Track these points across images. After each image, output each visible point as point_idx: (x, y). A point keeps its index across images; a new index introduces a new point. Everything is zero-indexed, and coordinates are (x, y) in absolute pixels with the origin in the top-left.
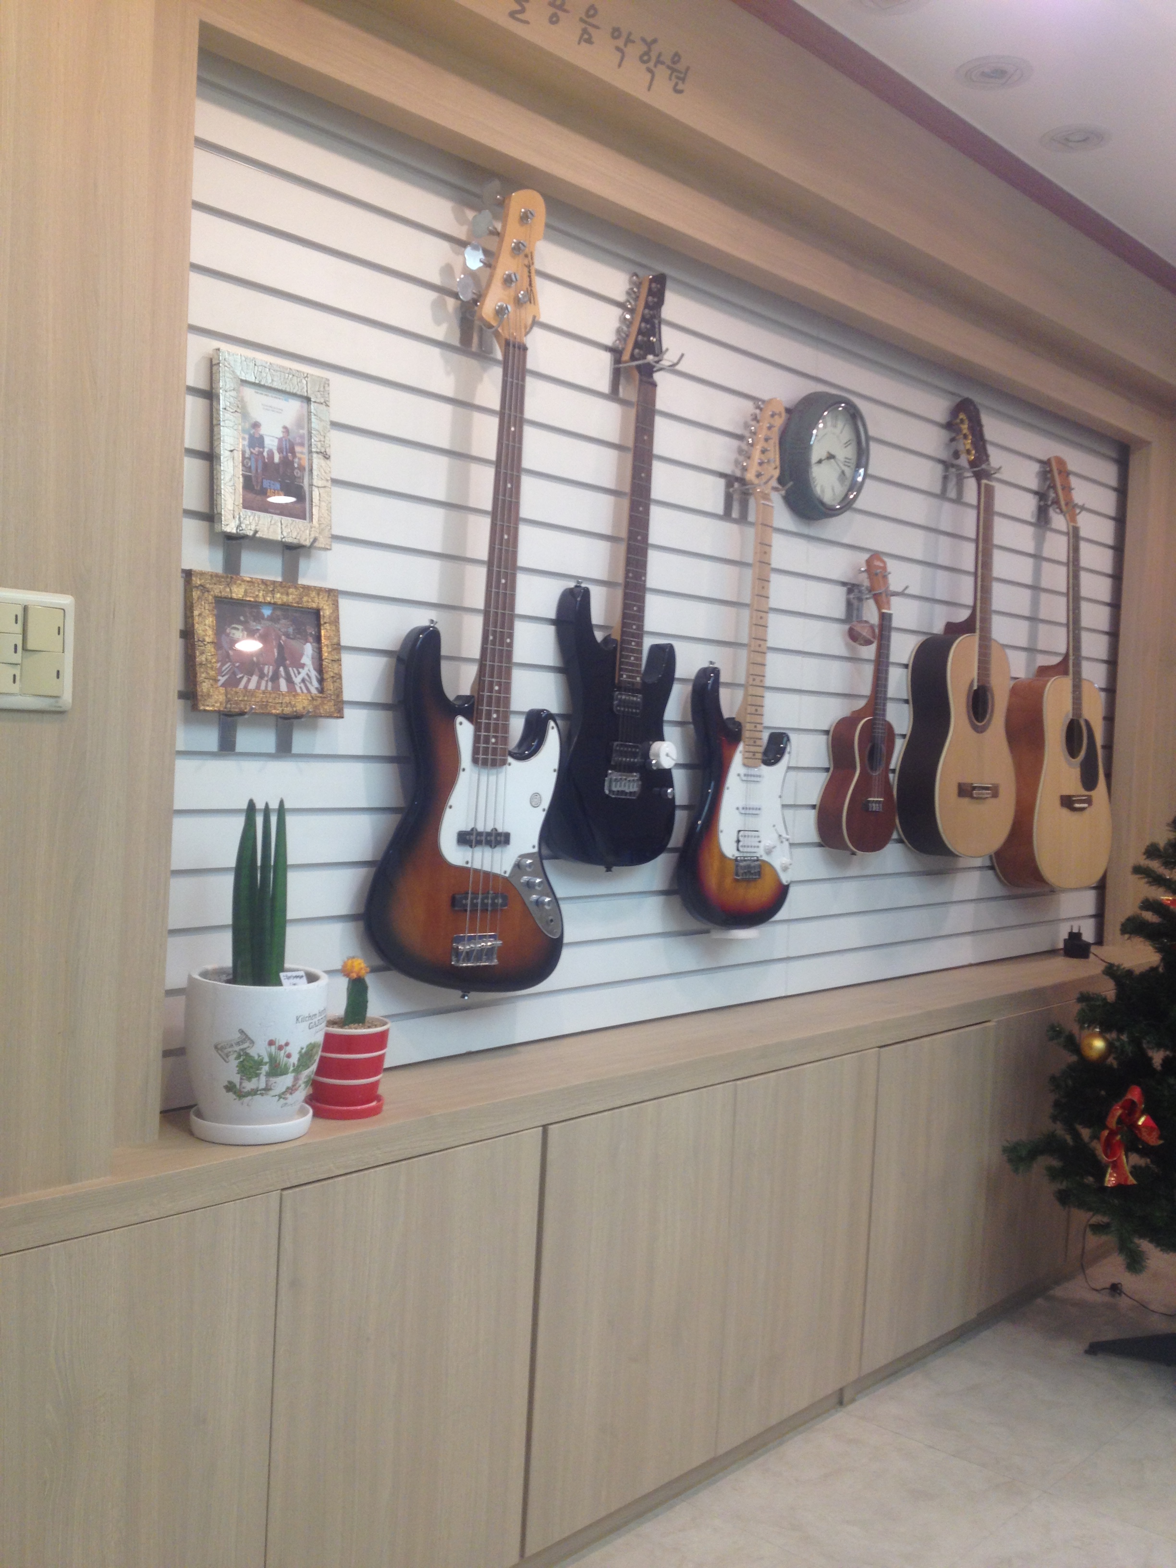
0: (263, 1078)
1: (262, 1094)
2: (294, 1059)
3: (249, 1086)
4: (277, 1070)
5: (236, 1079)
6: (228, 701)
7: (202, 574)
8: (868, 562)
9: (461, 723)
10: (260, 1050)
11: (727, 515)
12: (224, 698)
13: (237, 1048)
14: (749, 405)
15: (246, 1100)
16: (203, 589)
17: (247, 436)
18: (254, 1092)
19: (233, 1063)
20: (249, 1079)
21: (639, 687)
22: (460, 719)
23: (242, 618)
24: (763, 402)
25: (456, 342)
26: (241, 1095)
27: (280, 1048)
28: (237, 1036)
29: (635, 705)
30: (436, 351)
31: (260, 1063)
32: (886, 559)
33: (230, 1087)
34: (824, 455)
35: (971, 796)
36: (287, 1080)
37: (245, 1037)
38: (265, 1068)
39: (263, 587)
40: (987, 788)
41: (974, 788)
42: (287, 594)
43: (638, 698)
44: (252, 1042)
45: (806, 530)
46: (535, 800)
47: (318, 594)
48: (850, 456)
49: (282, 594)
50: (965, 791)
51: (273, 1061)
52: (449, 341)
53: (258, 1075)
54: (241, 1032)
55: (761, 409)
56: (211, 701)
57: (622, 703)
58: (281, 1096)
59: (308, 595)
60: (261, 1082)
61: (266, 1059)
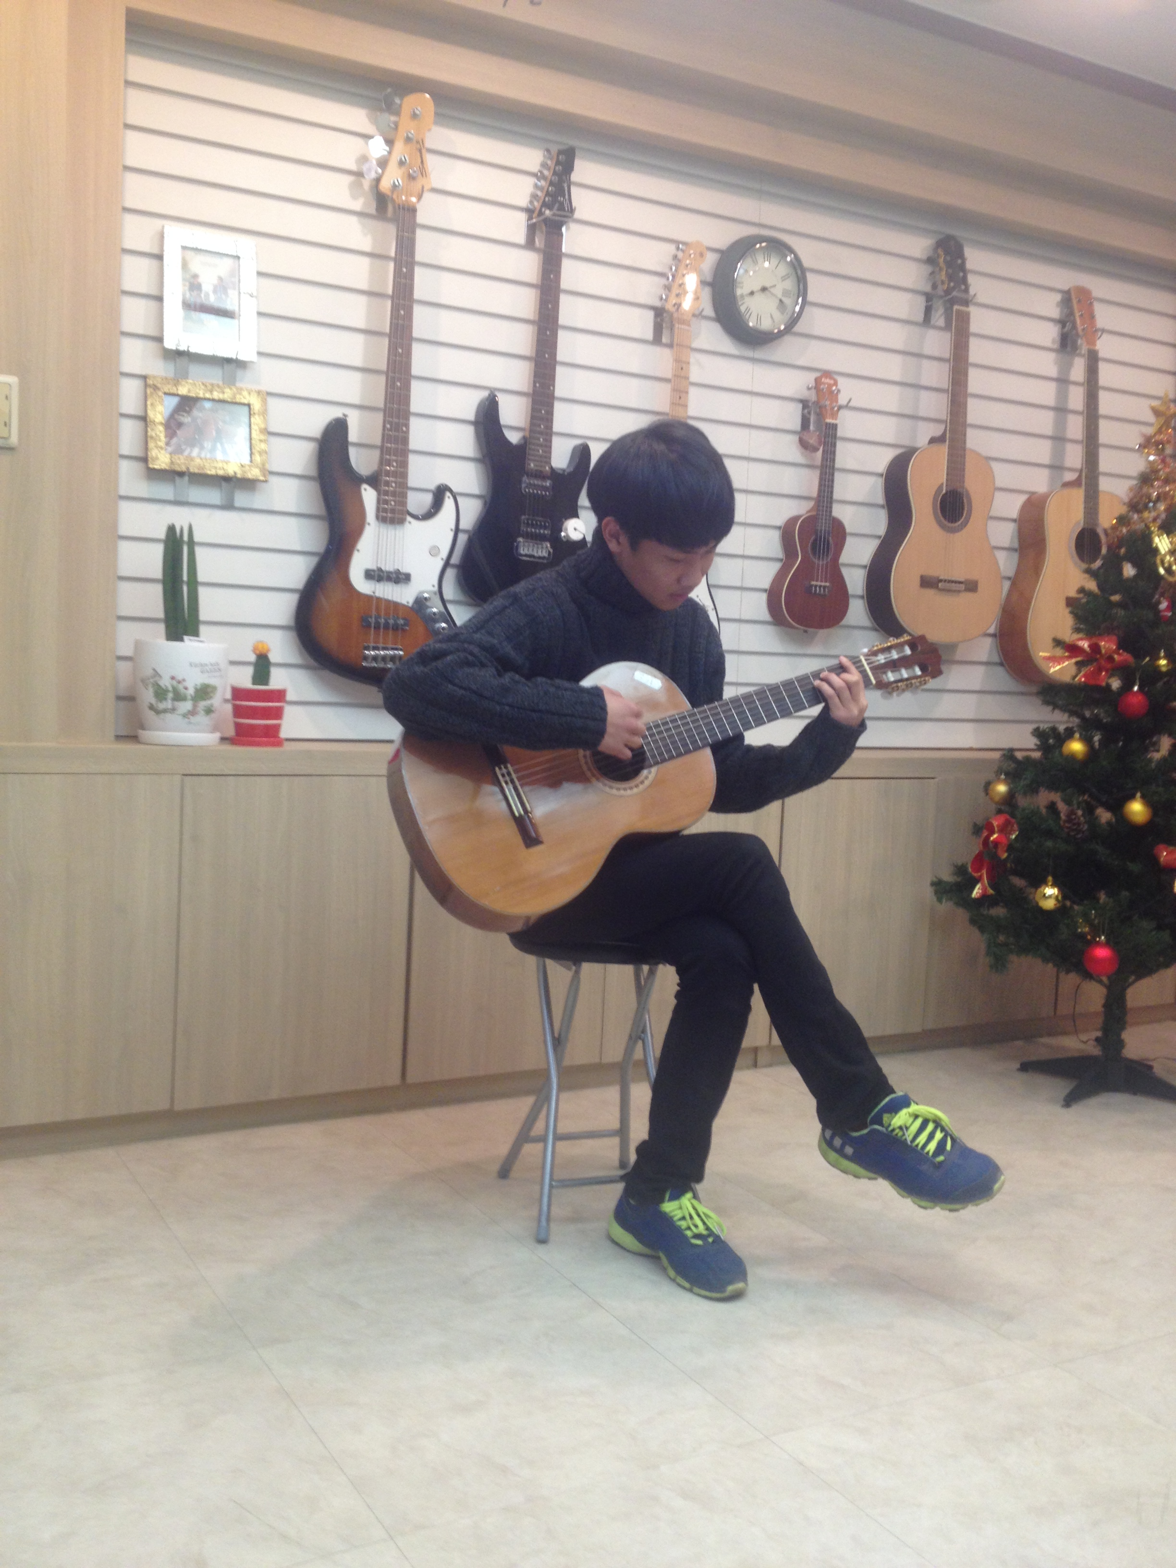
0: (170, 701)
1: (170, 713)
2: (191, 691)
3: (162, 706)
4: (179, 697)
5: (153, 701)
6: (172, 463)
7: (154, 377)
8: (817, 380)
9: (365, 490)
10: (165, 682)
11: (657, 340)
12: (169, 460)
13: (152, 680)
14: (671, 248)
15: (162, 716)
16: (156, 388)
17: (187, 284)
18: (165, 711)
19: (151, 691)
20: (161, 701)
21: (549, 474)
22: (365, 486)
23: (187, 409)
24: (684, 243)
25: (372, 210)
26: (158, 712)
27: (179, 682)
28: (150, 672)
29: (545, 488)
30: (354, 219)
31: (166, 691)
32: (836, 377)
33: (151, 707)
34: (756, 287)
35: (937, 587)
36: (187, 706)
37: (156, 674)
38: (170, 695)
39: (203, 387)
40: (960, 583)
41: (941, 581)
42: (224, 393)
43: (548, 483)
44: (160, 676)
45: (749, 353)
46: (434, 551)
47: (249, 394)
48: (790, 288)
49: (218, 392)
50: (927, 582)
51: (175, 691)
52: (367, 211)
53: (166, 699)
54: (154, 670)
55: (683, 251)
56: (158, 462)
57: (530, 485)
58: (185, 716)
59: (240, 394)
60: (168, 704)
61: (170, 689)
